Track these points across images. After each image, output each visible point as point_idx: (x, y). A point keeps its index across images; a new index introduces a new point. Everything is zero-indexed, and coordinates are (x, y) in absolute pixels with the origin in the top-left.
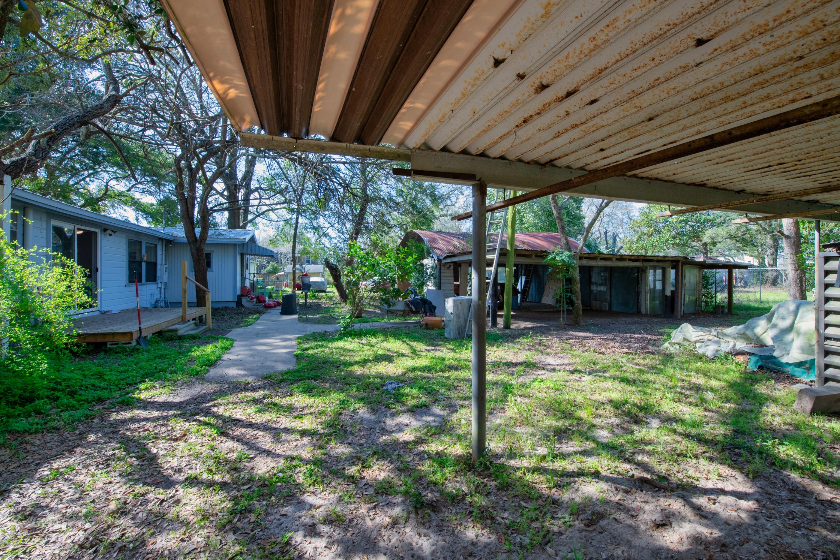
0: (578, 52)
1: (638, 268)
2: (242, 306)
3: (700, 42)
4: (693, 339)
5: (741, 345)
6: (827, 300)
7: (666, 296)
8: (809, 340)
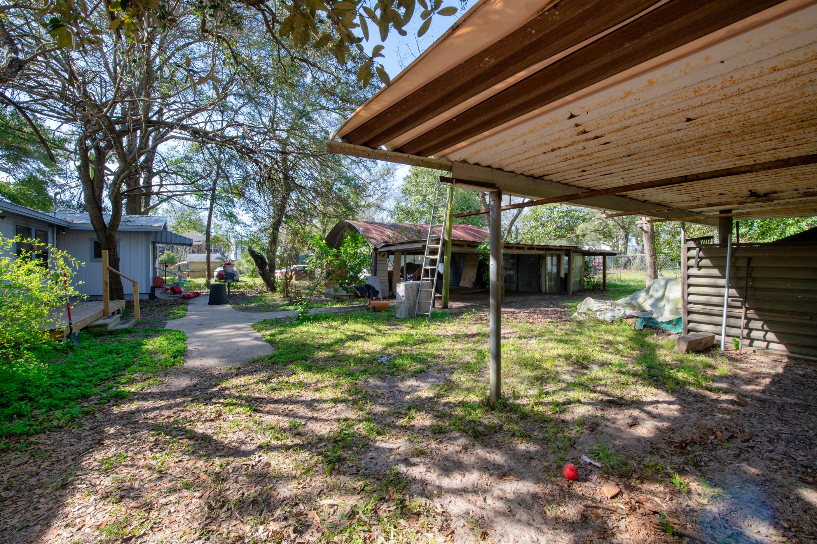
0: (620, 116)
1: (540, 256)
2: (155, 297)
3: (689, 120)
4: (595, 309)
5: (629, 312)
6: (689, 277)
7: (561, 278)
8: (676, 305)
